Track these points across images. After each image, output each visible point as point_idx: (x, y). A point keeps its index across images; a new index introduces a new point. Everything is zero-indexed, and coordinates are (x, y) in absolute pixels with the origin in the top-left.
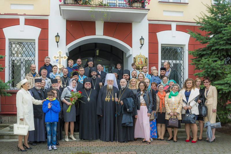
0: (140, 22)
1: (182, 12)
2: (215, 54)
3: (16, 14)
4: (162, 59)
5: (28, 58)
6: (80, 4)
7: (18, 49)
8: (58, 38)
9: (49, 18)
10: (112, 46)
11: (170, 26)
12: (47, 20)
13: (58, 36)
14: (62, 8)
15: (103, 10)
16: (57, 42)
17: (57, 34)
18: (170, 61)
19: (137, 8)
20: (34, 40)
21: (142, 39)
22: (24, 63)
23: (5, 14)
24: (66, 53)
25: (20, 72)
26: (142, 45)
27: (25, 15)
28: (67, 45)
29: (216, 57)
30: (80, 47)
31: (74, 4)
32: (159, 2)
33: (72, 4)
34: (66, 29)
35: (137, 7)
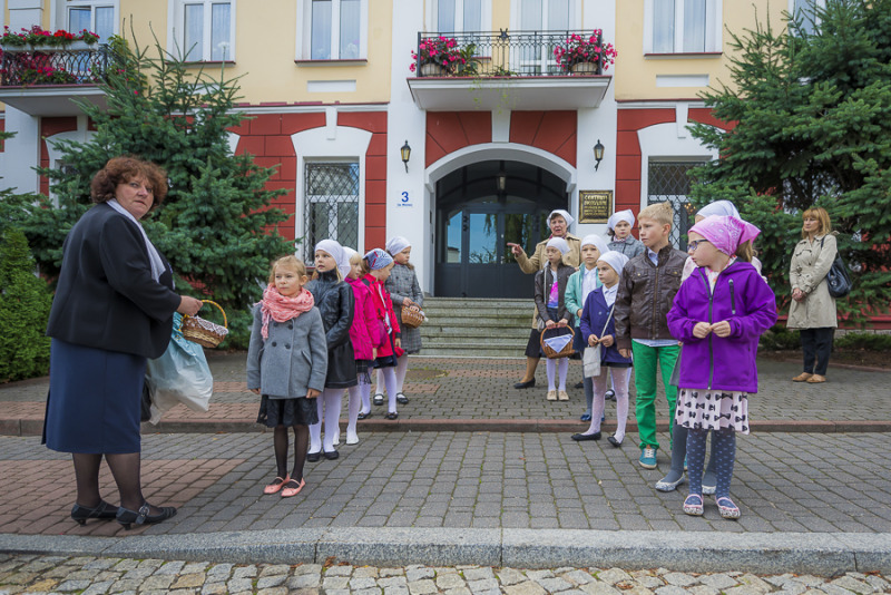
0: (596, 107)
1: (707, 76)
2: (738, 172)
3: (320, 104)
4: (649, 194)
5: (345, 197)
6: (454, 75)
7: (323, 178)
8: (406, 152)
9: (389, 109)
10: (540, 170)
11: (673, 111)
12: (385, 113)
13: (406, 148)
14: (412, 87)
15: (501, 86)
16: (406, 161)
17: (404, 144)
18: (672, 198)
19: (583, 76)
20: (357, 158)
21: (599, 146)
22: (335, 208)
23: (296, 105)
24: (426, 185)
25: (327, 229)
26: (599, 160)
27: (337, 103)
28: (426, 167)
29: (738, 179)
30: (465, 168)
31: (440, 75)
32: (646, 55)
33: (435, 75)
34: (427, 132)
35: (583, 72)
